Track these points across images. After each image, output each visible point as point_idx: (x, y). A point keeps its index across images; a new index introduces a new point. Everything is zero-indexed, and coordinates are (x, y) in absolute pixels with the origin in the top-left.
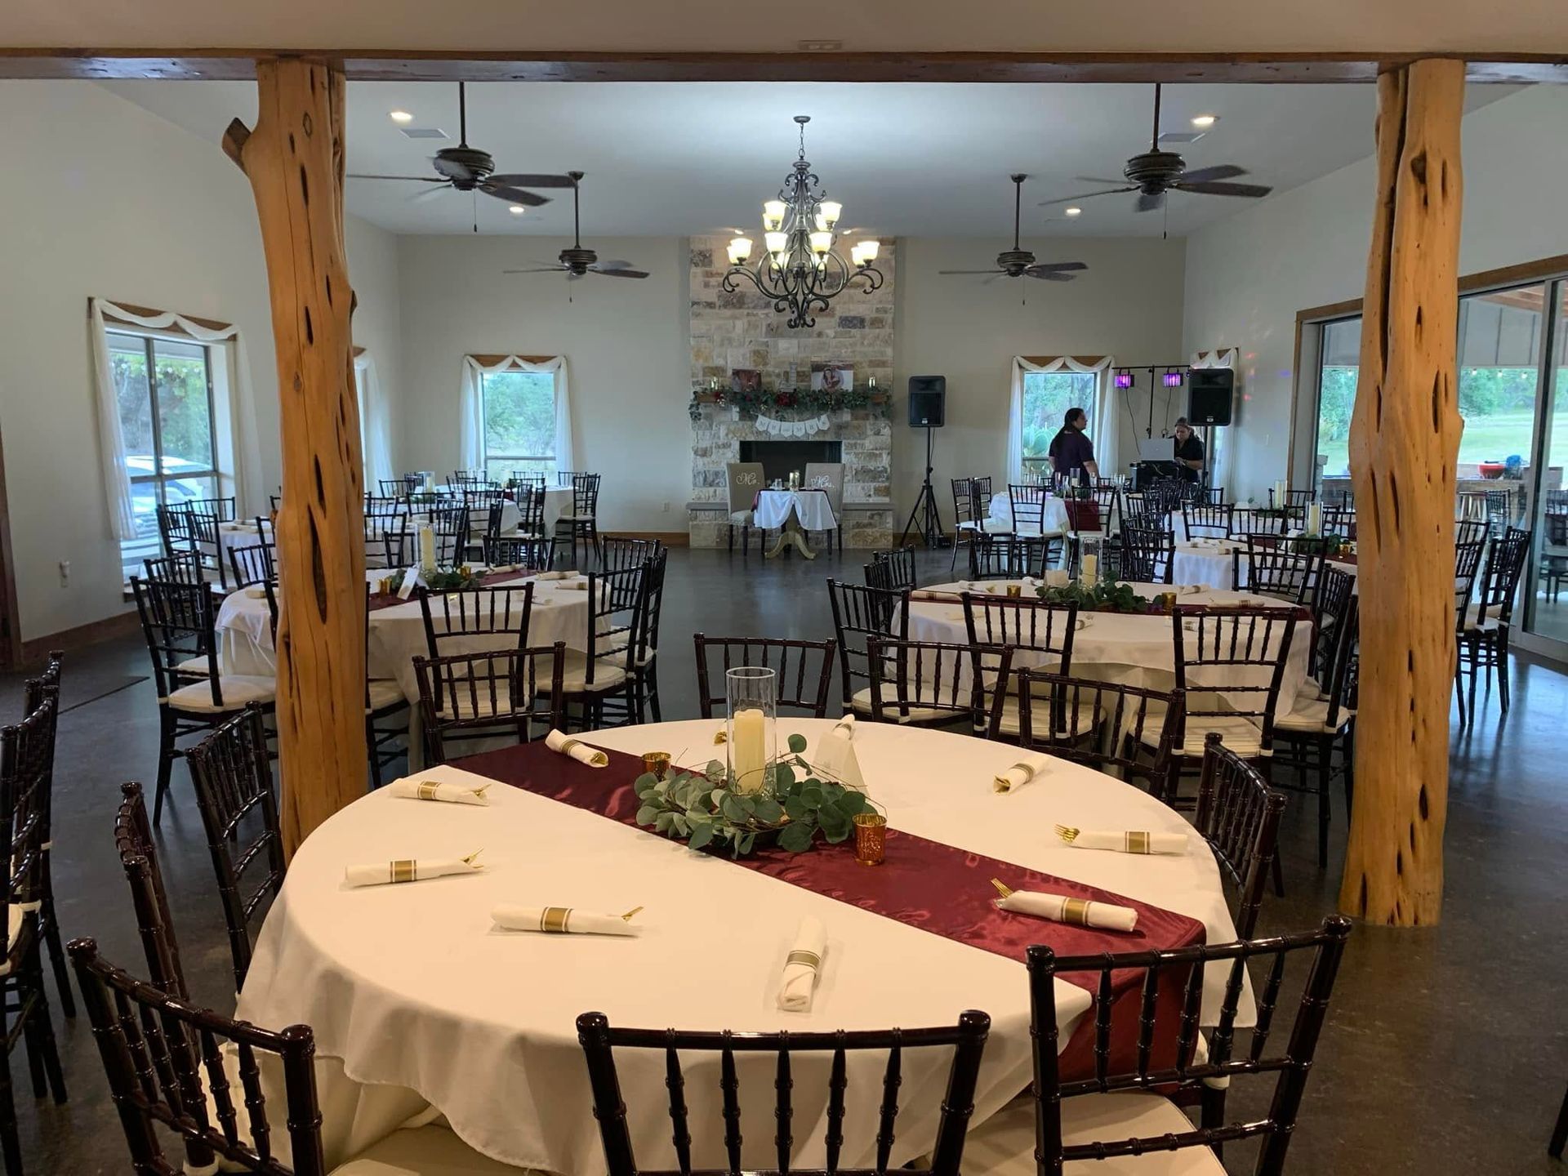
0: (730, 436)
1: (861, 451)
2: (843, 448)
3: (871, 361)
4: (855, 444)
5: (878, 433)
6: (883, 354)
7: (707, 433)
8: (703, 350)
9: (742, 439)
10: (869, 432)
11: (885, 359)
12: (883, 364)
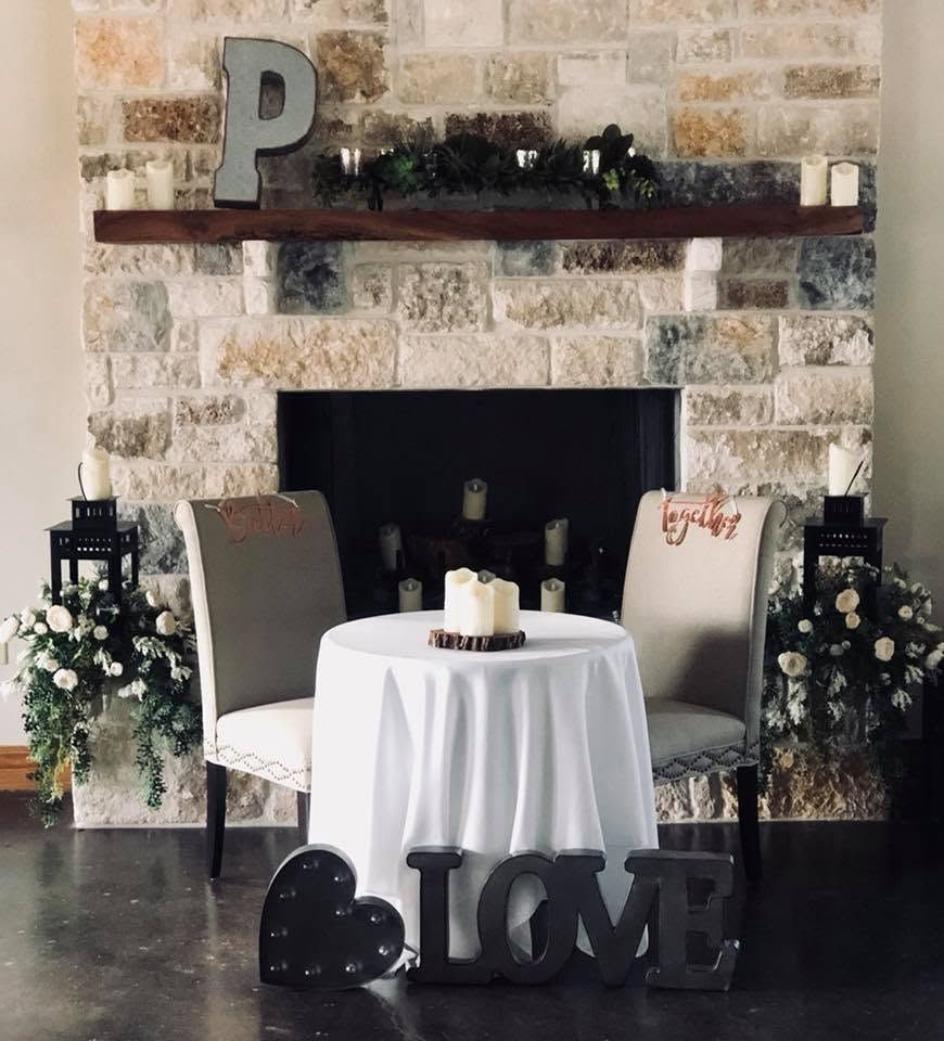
0: (240, 372)
1: (755, 426)
2: (685, 414)
3: (792, 74)
4: (735, 397)
5: (821, 358)
6: (839, 41)
7: (149, 363)
8: (124, 33)
9: (288, 387)
10: (787, 354)
11: (846, 63)
12: (842, 83)
